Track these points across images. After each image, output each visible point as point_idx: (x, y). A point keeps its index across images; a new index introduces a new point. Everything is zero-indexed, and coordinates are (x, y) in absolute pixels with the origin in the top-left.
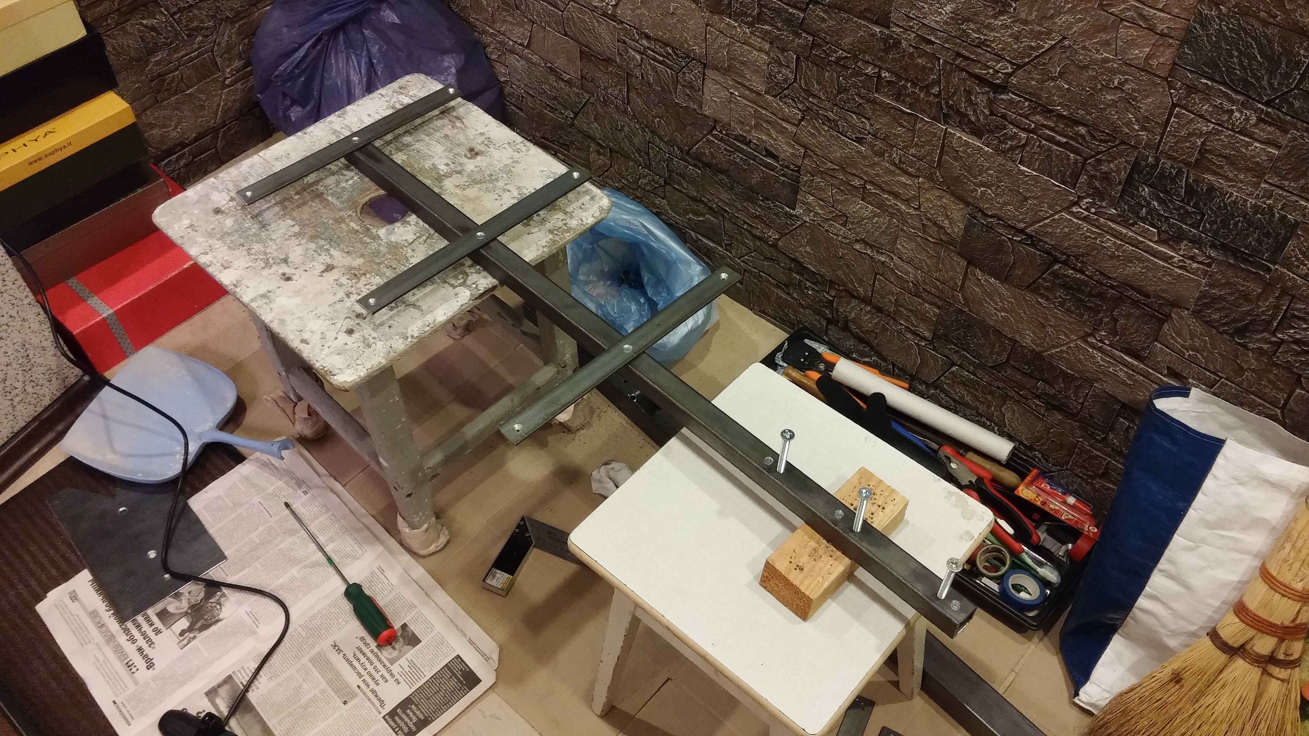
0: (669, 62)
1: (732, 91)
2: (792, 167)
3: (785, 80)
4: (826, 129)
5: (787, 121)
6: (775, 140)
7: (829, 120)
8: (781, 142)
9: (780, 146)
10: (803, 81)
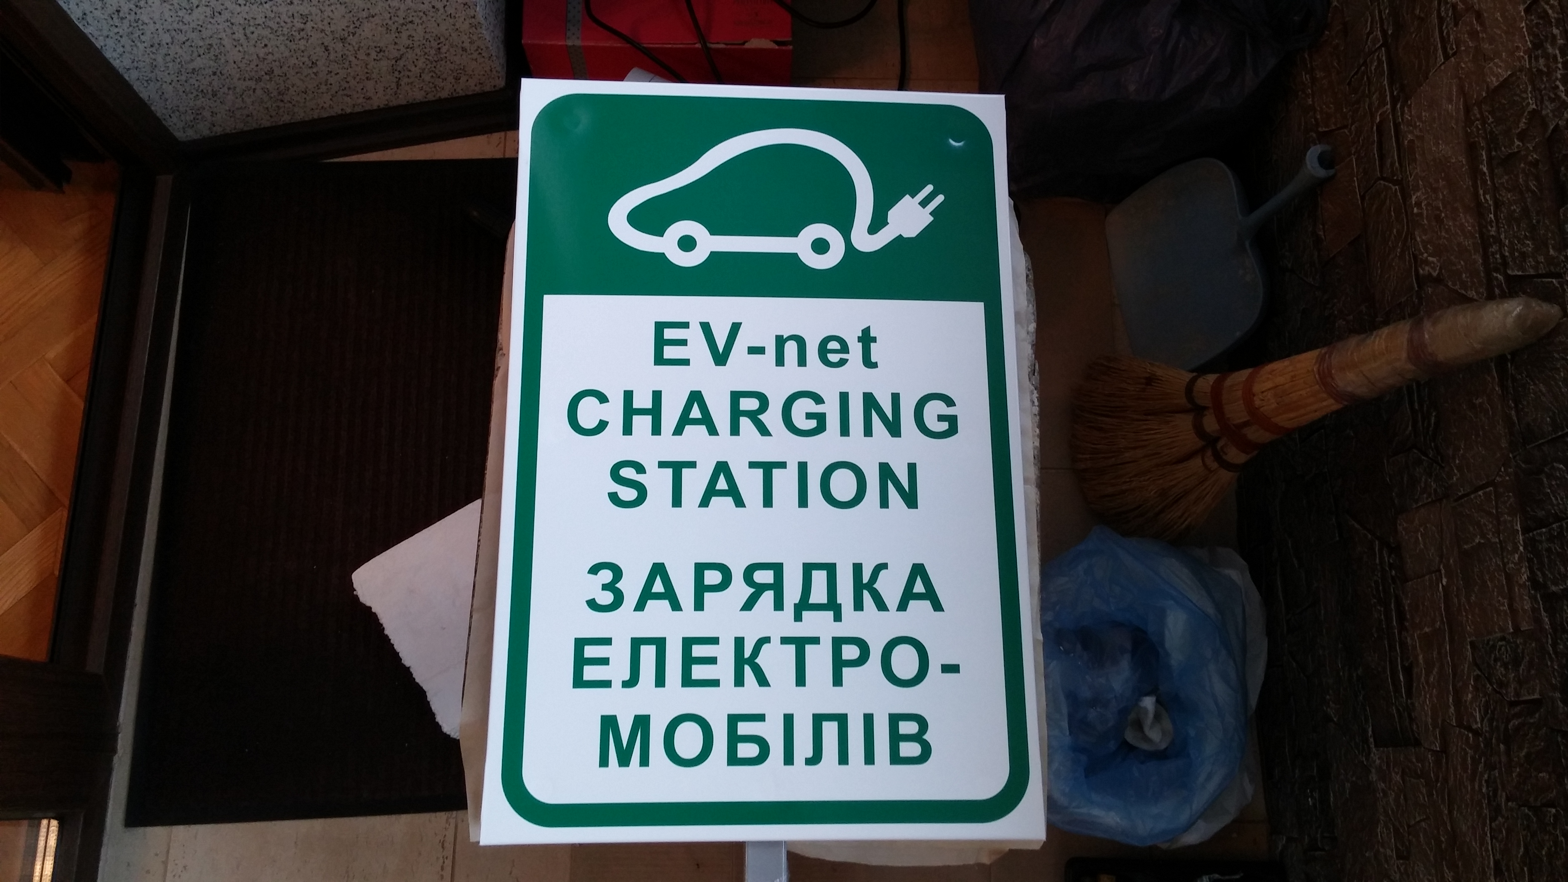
0: (1420, 423)
1: (1443, 572)
2: (1415, 727)
3: (1501, 684)
4: (1484, 790)
5: (1458, 702)
6: (1427, 682)
7: (1495, 791)
8: (1431, 697)
9: (1426, 697)
10: (1516, 722)
